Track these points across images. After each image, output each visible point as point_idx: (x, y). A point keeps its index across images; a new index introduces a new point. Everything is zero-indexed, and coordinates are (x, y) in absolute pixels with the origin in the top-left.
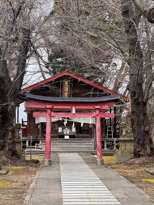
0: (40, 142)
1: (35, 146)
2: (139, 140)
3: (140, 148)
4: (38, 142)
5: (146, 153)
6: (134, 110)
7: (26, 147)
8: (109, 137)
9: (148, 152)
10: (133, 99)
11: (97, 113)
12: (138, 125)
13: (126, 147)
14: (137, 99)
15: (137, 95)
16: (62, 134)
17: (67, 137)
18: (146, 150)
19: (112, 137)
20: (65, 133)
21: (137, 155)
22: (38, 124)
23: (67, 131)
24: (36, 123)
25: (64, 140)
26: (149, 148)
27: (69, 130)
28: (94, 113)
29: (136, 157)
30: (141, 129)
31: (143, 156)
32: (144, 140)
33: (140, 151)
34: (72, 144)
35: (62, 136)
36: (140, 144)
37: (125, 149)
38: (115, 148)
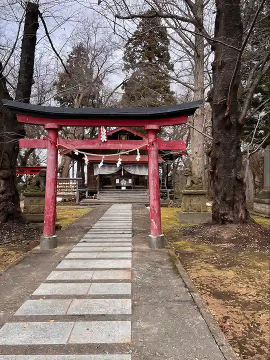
0: (98, 193)
1: (93, 197)
2: (225, 195)
3: (227, 208)
4: (96, 193)
5: (238, 217)
6: (220, 140)
7: (85, 197)
8: (163, 188)
9: (241, 217)
10: (221, 117)
11: (151, 140)
12: (225, 167)
13: (192, 203)
14: (228, 117)
15: (228, 109)
16: (119, 185)
17: (124, 188)
18: (238, 212)
19: (165, 188)
20: (122, 184)
21: (218, 219)
22: (97, 176)
23: (124, 182)
24: (95, 174)
25: (121, 191)
26: (242, 209)
27: (126, 182)
28: (144, 141)
29: (217, 223)
30: (231, 175)
31: (231, 222)
32: (234, 195)
33: (227, 214)
34: (128, 194)
35: (119, 187)
36: (227, 202)
37: (190, 205)
38: (169, 198)
